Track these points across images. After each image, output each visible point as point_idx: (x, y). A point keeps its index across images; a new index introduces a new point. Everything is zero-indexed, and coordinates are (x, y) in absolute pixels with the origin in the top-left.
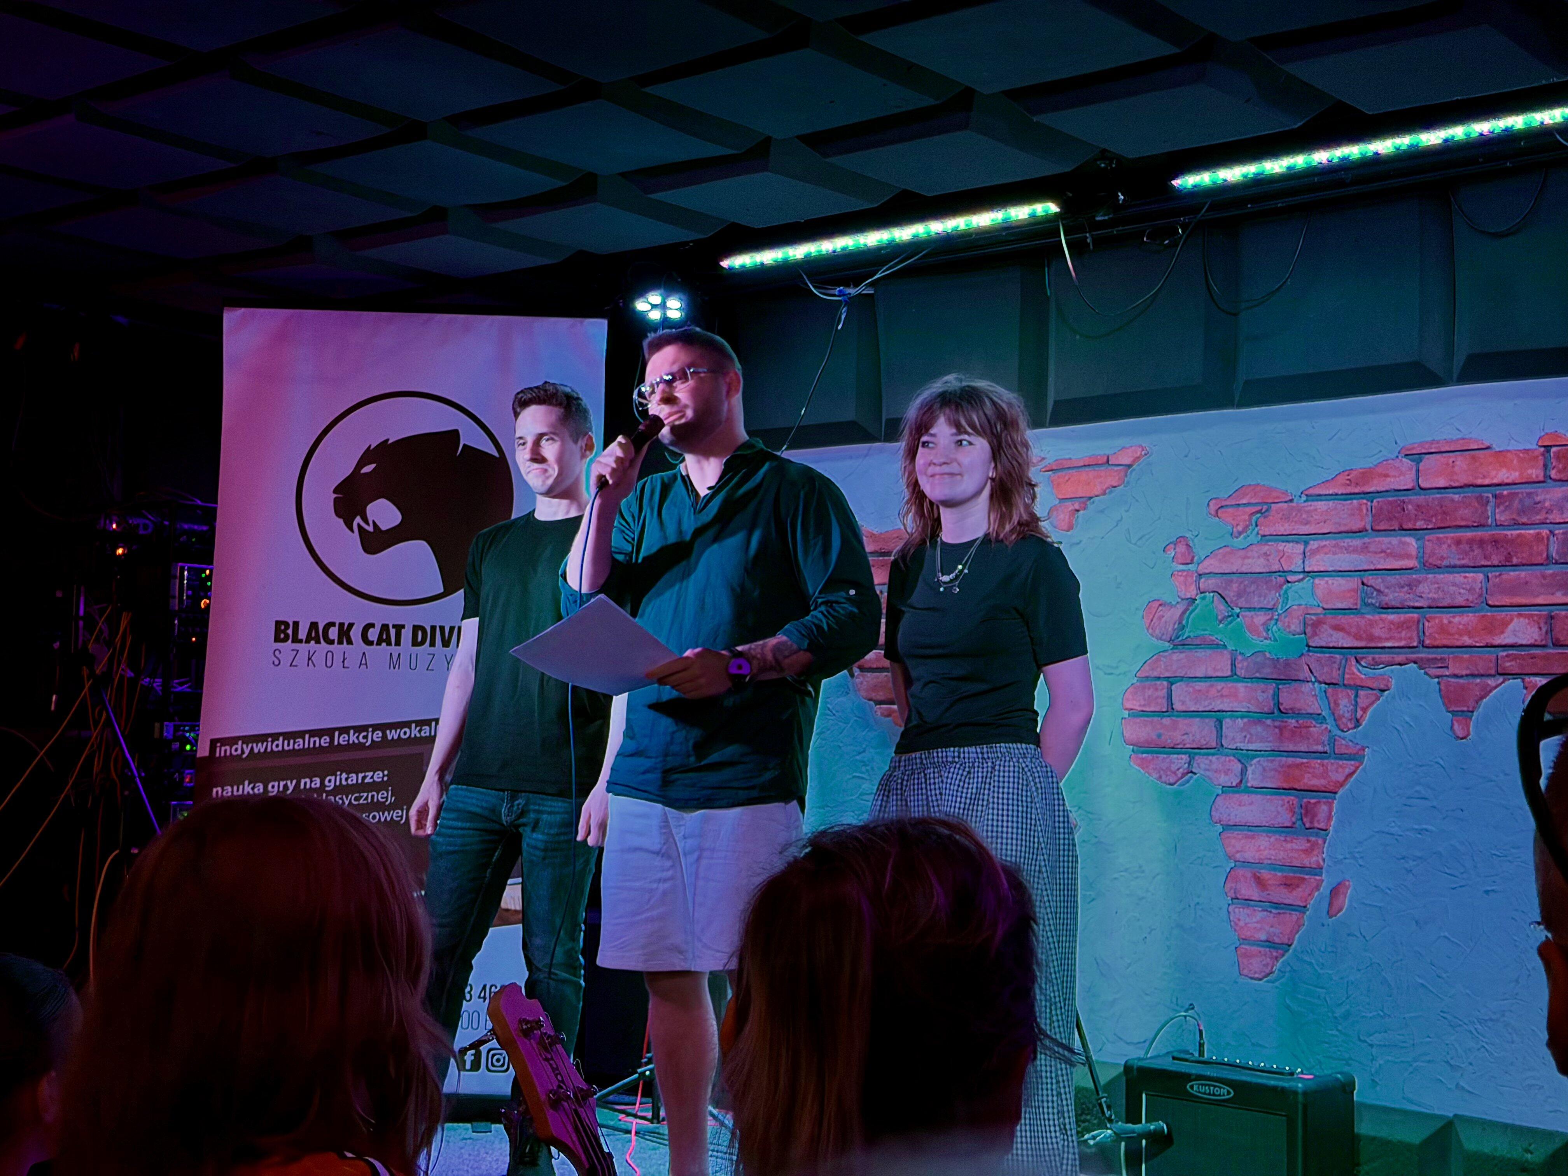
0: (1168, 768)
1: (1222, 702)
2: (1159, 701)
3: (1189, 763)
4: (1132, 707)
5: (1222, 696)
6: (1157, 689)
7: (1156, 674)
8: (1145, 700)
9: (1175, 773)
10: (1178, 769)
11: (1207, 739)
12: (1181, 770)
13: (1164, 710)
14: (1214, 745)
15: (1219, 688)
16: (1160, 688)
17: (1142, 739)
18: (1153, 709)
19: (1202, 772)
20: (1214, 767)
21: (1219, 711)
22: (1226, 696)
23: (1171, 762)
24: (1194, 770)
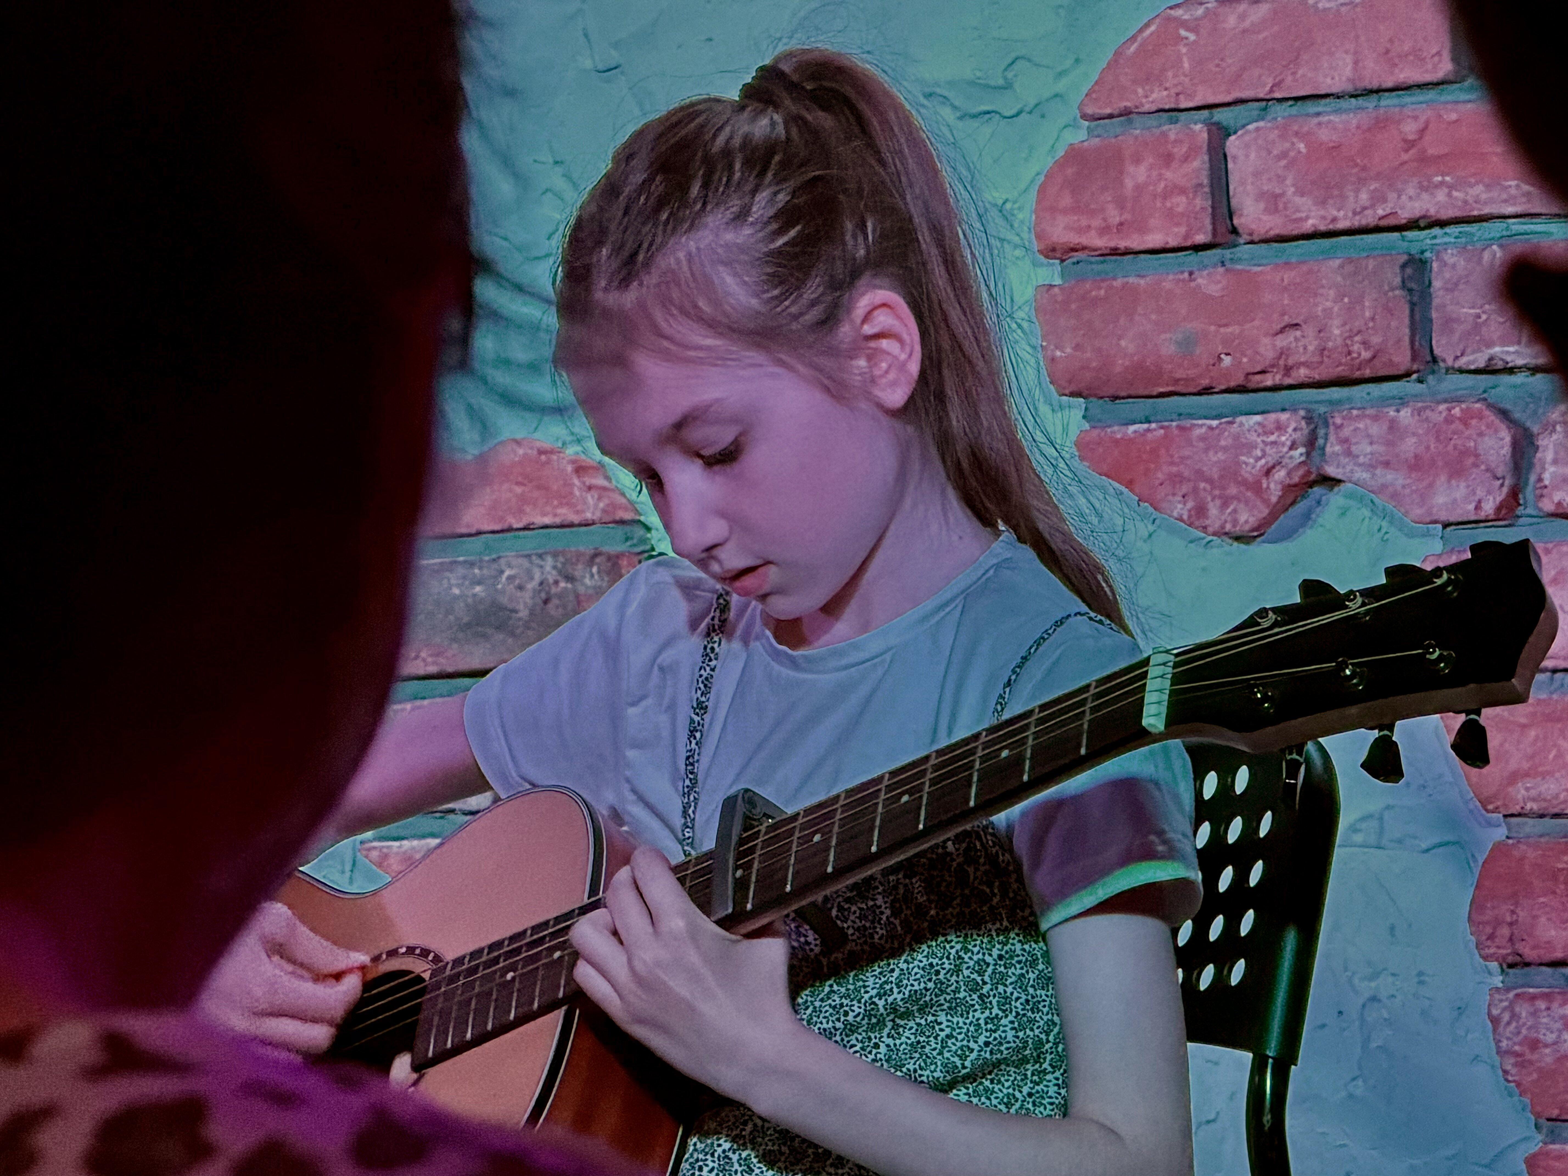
0: (1230, 472)
1: (1423, 188)
2: (1180, 203)
3: (1311, 443)
4: (1074, 239)
5: (1424, 160)
6: (1168, 159)
7: (1159, 97)
8: (1121, 205)
9: (1257, 488)
10: (1268, 472)
11: (1376, 340)
12: (1280, 474)
13: (1201, 238)
14: (1402, 359)
15: (1410, 128)
16: (1180, 151)
17: (1120, 364)
18: (1155, 240)
19: (1362, 475)
20: (1409, 446)
21: (1413, 225)
22: (1438, 159)
23: (1242, 446)
24: (1331, 471)
